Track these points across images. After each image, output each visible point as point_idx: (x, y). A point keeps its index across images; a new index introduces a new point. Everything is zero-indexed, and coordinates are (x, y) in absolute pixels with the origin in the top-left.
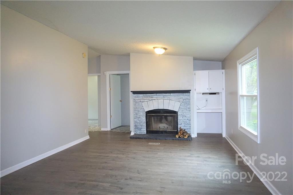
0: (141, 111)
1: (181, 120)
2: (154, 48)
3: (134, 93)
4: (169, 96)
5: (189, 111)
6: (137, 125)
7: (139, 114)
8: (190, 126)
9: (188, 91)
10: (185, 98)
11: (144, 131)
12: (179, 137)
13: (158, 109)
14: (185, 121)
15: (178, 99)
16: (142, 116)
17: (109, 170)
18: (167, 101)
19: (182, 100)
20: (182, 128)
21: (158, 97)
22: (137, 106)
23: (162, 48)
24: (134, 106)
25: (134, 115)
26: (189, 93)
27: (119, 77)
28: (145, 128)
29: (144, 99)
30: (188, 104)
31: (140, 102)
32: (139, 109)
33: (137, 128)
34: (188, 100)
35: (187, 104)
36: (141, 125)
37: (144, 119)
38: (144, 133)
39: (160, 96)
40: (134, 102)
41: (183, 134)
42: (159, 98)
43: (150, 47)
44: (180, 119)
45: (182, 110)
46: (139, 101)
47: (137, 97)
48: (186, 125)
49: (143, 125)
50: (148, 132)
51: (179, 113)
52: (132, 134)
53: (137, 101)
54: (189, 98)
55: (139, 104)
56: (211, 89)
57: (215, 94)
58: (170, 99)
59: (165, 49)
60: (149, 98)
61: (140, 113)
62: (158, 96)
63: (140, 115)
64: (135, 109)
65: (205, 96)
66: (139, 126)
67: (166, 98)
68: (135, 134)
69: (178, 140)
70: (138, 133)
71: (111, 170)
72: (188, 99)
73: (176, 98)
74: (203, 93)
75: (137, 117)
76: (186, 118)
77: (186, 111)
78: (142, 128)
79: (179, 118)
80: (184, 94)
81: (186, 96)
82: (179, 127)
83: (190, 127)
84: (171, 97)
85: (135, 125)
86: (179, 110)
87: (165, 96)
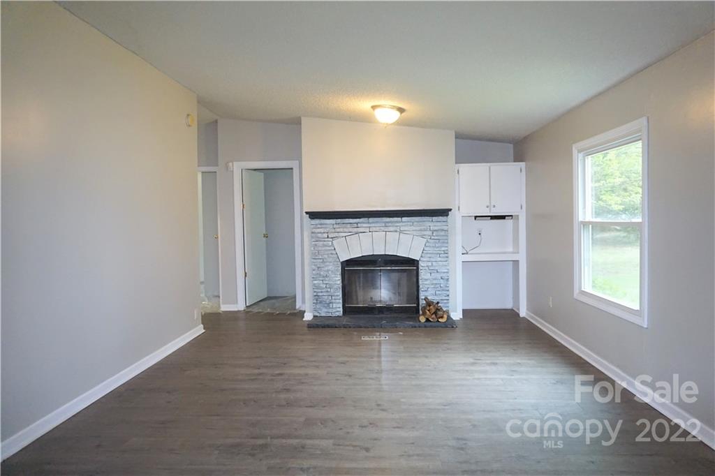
0: (331, 260)
1: (426, 280)
2: (374, 107)
3: (313, 215)
4: (398, 224)
5: (446, 259)
6: (320, 294)
7: (326, 269)
8: (448, 293)
9: (444, 213)
10: (436, 228)
11: (338, 309)
12: (428, 320)
13: (372, 254)
14: (435, 282)
15: (421, 230)
16: (332, 272)
17: (307, 407)
18: (393, 236)
19: (430, 233)
20: (429, 298)
21: (371, 225)
22: (320, 249)
23: (393, 107)
24: (312, 249)
25: (314, 270)
26: (445, 217)
27: (261, 175)
28: (341, 301)
29: (338, 230)
30: (443, 243)
31: (328, 237)
32: (326, 256)
33: (321, 302)
34: (443, 233)
35: (442, 239)
36: (328, 294)
37: (337, 280)
38: (337, 314)
39: (377, 222)
40: (312, 237)
41: (435, 313)
42: (374, 229)
43: (363, 105)
44: (425, 277)
45: (429, 255)
46: (326, 235)
47: (319, 226)
48: (440, 292)
49: (336, 294)
50: (347, 310)
51: (421, 264)
52: (308, 317)
53: (319, 235)
54: (445, 228)
55: (325, 243)
56: (494, 206)
57: (503, 217)
58: (401, 232)
59: (401, 110)
60: (351, 230)
61: (326, 266)
62: (373, 223)
63: (328, 271)
64: (315, 256)
65: (480, 223)
66: (326, 297)
67: (392, 229)
68: (314, 316)
69: (425, 327)
70: (323, 315)
71: (311, 407)
72: (443, 230)
73: (414, 228)
74: (476, 217)
75: (320, 275)
76: (439, 276)
77: (439, 259)
78: (333, 301)
79: (424, 275)
80: (435, 219)
81: (439, 224)
82: (422, 296)
83: (448, 296)
84: (405, 226)
85: (315, 294)
86: (422, 257)
87: (390, 224)
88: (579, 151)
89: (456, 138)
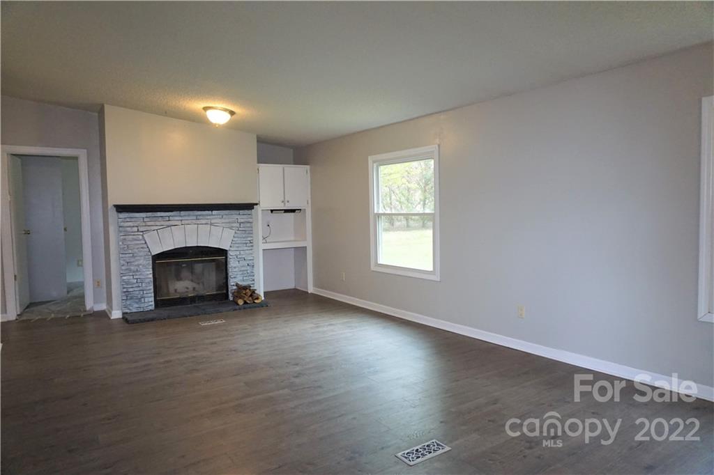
0: (141, 254)
1: (235, 268)
2: (206, 109)
3: (121, 209)
4: (209, 217)
5: (251, 248)
6: (131, 290)
7: (136, 263)
8: (253, 278)
9: (250, 207)
10: (242, 221)
11: (151, 303)
12: (245, 303)
13: (184, 246)
14: (243, 269)
15: (229, 223)
16: (143, 266)
18: (204, 229)
19: (238, 225)
20: (240, 283)
21: (183, 218)
22: (129, 243)
23: (226, 110)
24: (121, 243)
25: (123, 265)
26: (251, 211)
28: (153, 295)
29: (149, 224)
30: (249, 233)
31: (138, 231)
32: (136, 250)
33: (131, 298)
34: (248, 225)
35: (246, 231)
36: (141, 288)
37: (148, 273)
38: (150, 308)
39: (189, 215)
40: (121, 232)
41: (251, 296)
42: (187, 222)
43: (197, 105)
44: (235, 265)
45: (237, 245)
46: (136, 229)
47: (128, 220)
48: (247, 278)
49: (148, 288)
50: (158, 303)
51: (230, 253)
52: (116, 314)
53: (129, 229)
54: (251, 220)
55: (134, 237)
56: (288, 202)
57: (293, 211)
58: (211, 224)
59: (232, 113)
60: (163, 223)
61: (137, 260)
62: (185, 216)
63: (138, 265)
64: (122, 252)
65: (275, 215)
66: (137, 292)
67: (204, 222)
68: (124, 314)
70: (134, 310)
72: (249, 222)
73: (224, 221)
74: (272, 211)
75: (130, 270)
76: (246, 263)
77: (246, 248)
78: (145, 295)
79: (232, 263)
80: (241, 212)
81: (245, 216)
82: (232, 282)
83: (254, 280)
84: (215, 219)
85: (125, 290)
86: (231, 247)
87: (201, 217)
88: (374, 162)
89: (258, 141)
